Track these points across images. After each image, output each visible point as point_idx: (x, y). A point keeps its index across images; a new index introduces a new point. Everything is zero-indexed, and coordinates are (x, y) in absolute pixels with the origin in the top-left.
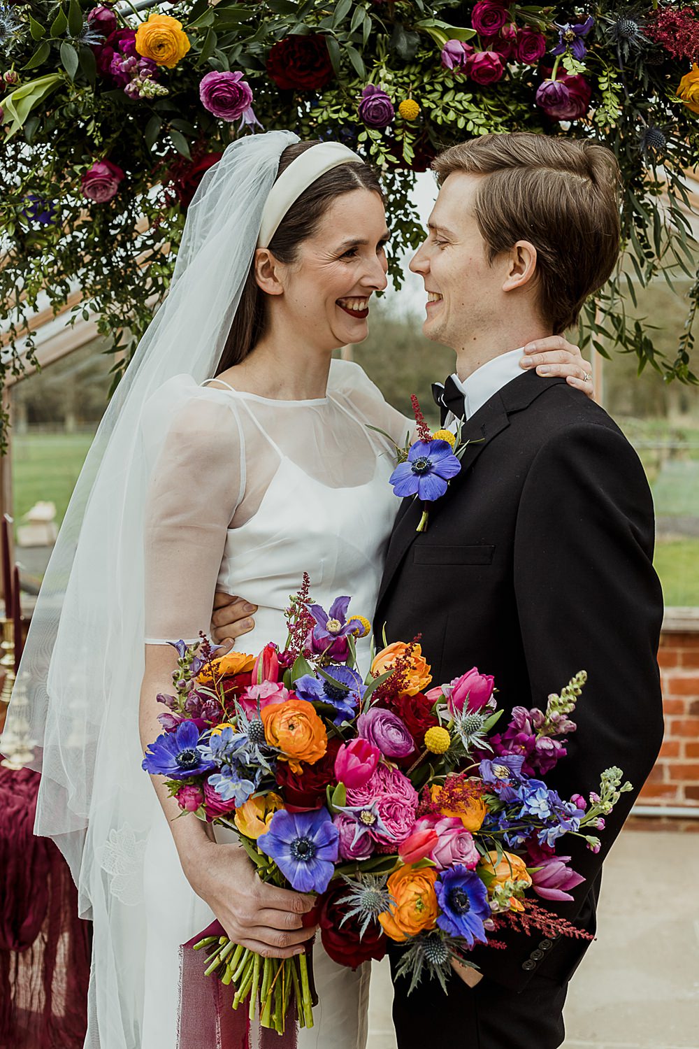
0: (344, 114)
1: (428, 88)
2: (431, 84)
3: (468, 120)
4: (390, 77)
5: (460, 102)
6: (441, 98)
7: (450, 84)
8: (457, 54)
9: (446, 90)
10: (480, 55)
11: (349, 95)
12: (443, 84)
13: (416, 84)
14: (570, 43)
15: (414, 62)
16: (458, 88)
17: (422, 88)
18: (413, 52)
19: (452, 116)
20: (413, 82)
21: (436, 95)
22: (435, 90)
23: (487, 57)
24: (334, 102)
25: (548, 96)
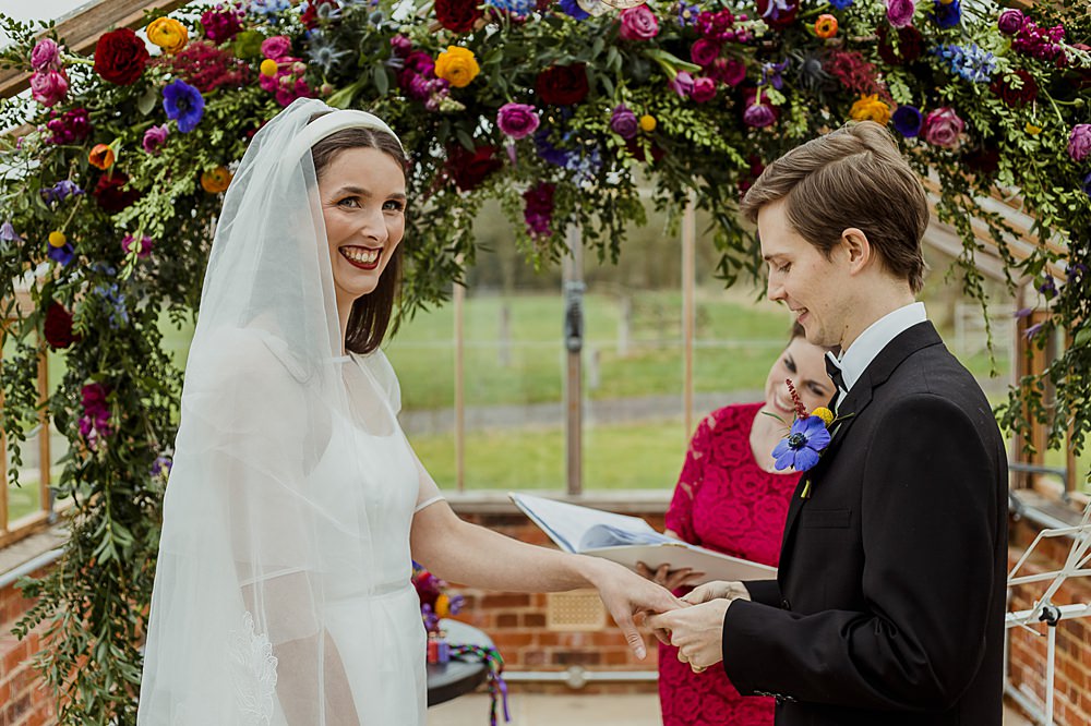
0: (596, 126)
1: (660, 105)
2: (661, 101)
3: (693, 133)
4: (630, 95)
5: (686, 117)
6: (671, 113)
7: (676, 102)
8: (686, 85)
9: (673, 108)
10: (700, 81)
11: (598, 109)
12: (670, 102)
13: (650, 101)
14: (771, 77)
15: (647, 83)
16: (683, 106)
17: (654, 104)
18: (646, 75)
19: (680, 128)
20: (646, 99)
21: (666, 111)
22: (664, 107)
23: (705, 83)
24: (586, 114)
25: (755, 117)
